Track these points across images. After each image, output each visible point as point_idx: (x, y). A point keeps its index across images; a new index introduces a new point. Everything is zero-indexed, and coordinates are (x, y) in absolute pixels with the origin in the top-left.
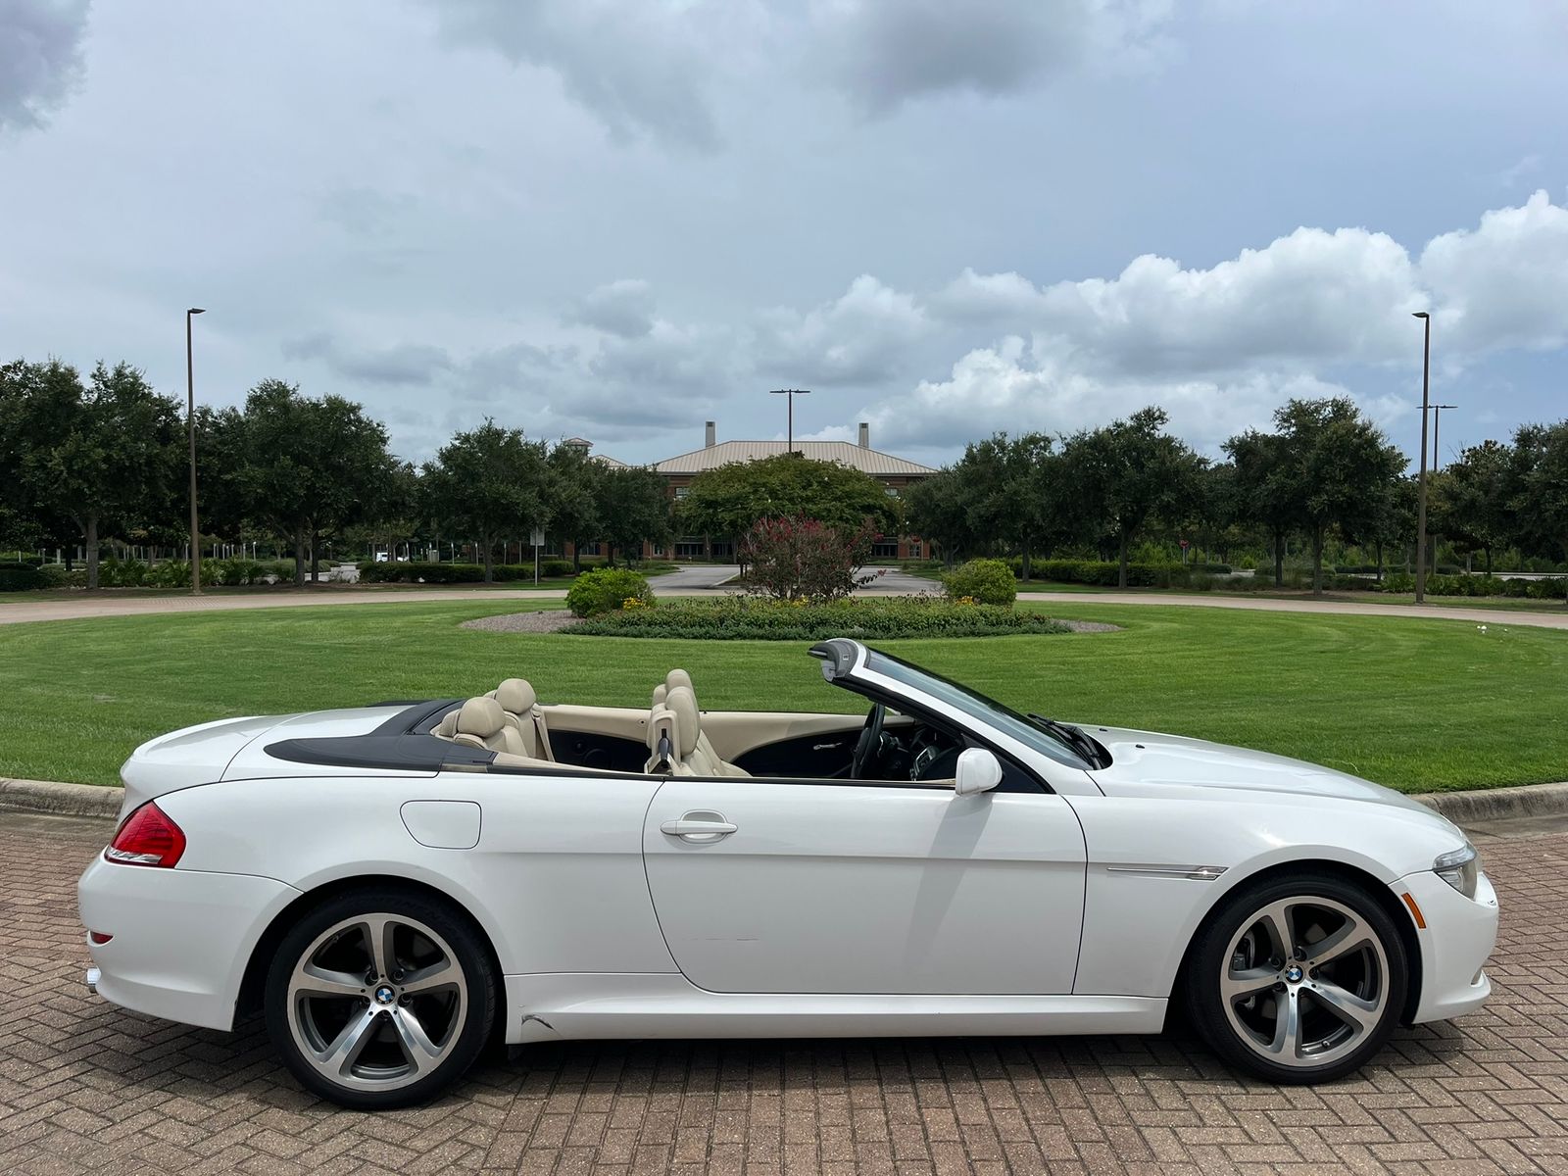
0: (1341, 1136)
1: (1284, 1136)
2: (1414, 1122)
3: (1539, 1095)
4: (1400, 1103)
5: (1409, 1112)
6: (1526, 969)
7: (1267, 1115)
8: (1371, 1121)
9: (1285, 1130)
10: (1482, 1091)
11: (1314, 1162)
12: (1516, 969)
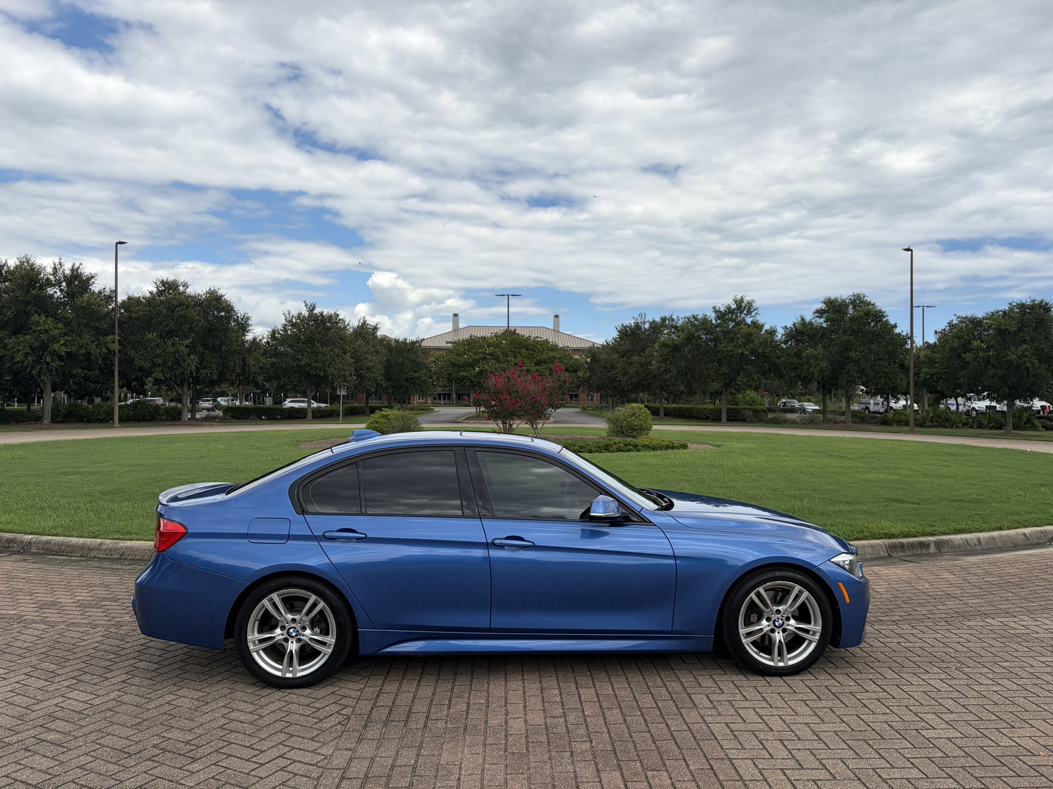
0: (793, 697)
1: (763, 697)
2: (831, 692)
3: (901, 681)
4: (826, 684)
5: (830, 688)
6: (912, 626)
7: (756, 689)
8: (809, 691)
9: (763, 695)
10: (871, 680)
11: (776, 707)
12: (907, 627)
